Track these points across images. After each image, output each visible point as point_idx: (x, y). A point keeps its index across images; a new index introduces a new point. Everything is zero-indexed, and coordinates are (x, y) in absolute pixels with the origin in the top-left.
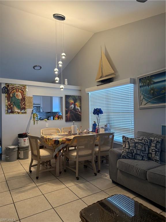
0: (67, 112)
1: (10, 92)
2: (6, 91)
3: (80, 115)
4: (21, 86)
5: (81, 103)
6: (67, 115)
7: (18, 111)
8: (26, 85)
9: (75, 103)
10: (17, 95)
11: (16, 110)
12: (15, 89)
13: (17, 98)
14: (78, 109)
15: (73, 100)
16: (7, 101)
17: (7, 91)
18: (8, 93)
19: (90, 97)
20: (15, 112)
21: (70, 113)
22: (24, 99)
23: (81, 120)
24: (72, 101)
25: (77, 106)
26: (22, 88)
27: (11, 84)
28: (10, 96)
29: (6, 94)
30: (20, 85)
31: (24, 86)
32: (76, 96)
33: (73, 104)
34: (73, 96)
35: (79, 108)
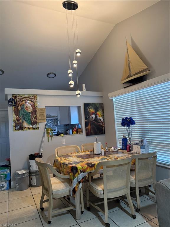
0: (87, 124)
1: (18, 104)
2: (13, 104)
3: (103, 127)
4: (31, 96)
5: (103, 111)
6: (87, 128)
7: (28, 126)
8: (36, 95)
9: (96, 112)
10: (26, 107)
11: (26, 125)
12: (24, 100)
13: (27, 111)
14: (100, 120)
15: (94, 109)
16: (14, 115)
17: (15, 103)
18: (15, 106)
19: (114, 104)
20: (25, 128)
21: (91, 125)
22: (34, 111)
23: (105, 133)
24: (92, 110)
25: (99, 116)
26: (32, 99)
27: (19, 95)
28: (18, 109)
29: (14, 107)
30: (29, 95)
31: (35, 96)
32: (97, 104)
33: (94, 113)
34: (93, 104)
35: (101, 118)
